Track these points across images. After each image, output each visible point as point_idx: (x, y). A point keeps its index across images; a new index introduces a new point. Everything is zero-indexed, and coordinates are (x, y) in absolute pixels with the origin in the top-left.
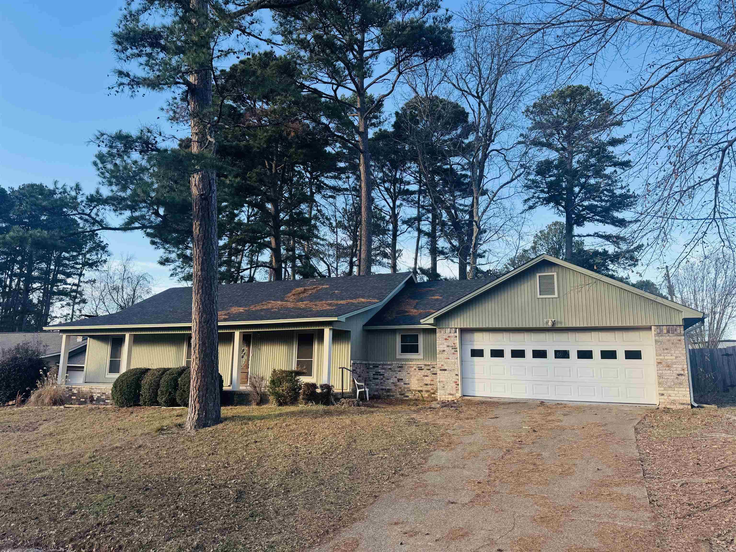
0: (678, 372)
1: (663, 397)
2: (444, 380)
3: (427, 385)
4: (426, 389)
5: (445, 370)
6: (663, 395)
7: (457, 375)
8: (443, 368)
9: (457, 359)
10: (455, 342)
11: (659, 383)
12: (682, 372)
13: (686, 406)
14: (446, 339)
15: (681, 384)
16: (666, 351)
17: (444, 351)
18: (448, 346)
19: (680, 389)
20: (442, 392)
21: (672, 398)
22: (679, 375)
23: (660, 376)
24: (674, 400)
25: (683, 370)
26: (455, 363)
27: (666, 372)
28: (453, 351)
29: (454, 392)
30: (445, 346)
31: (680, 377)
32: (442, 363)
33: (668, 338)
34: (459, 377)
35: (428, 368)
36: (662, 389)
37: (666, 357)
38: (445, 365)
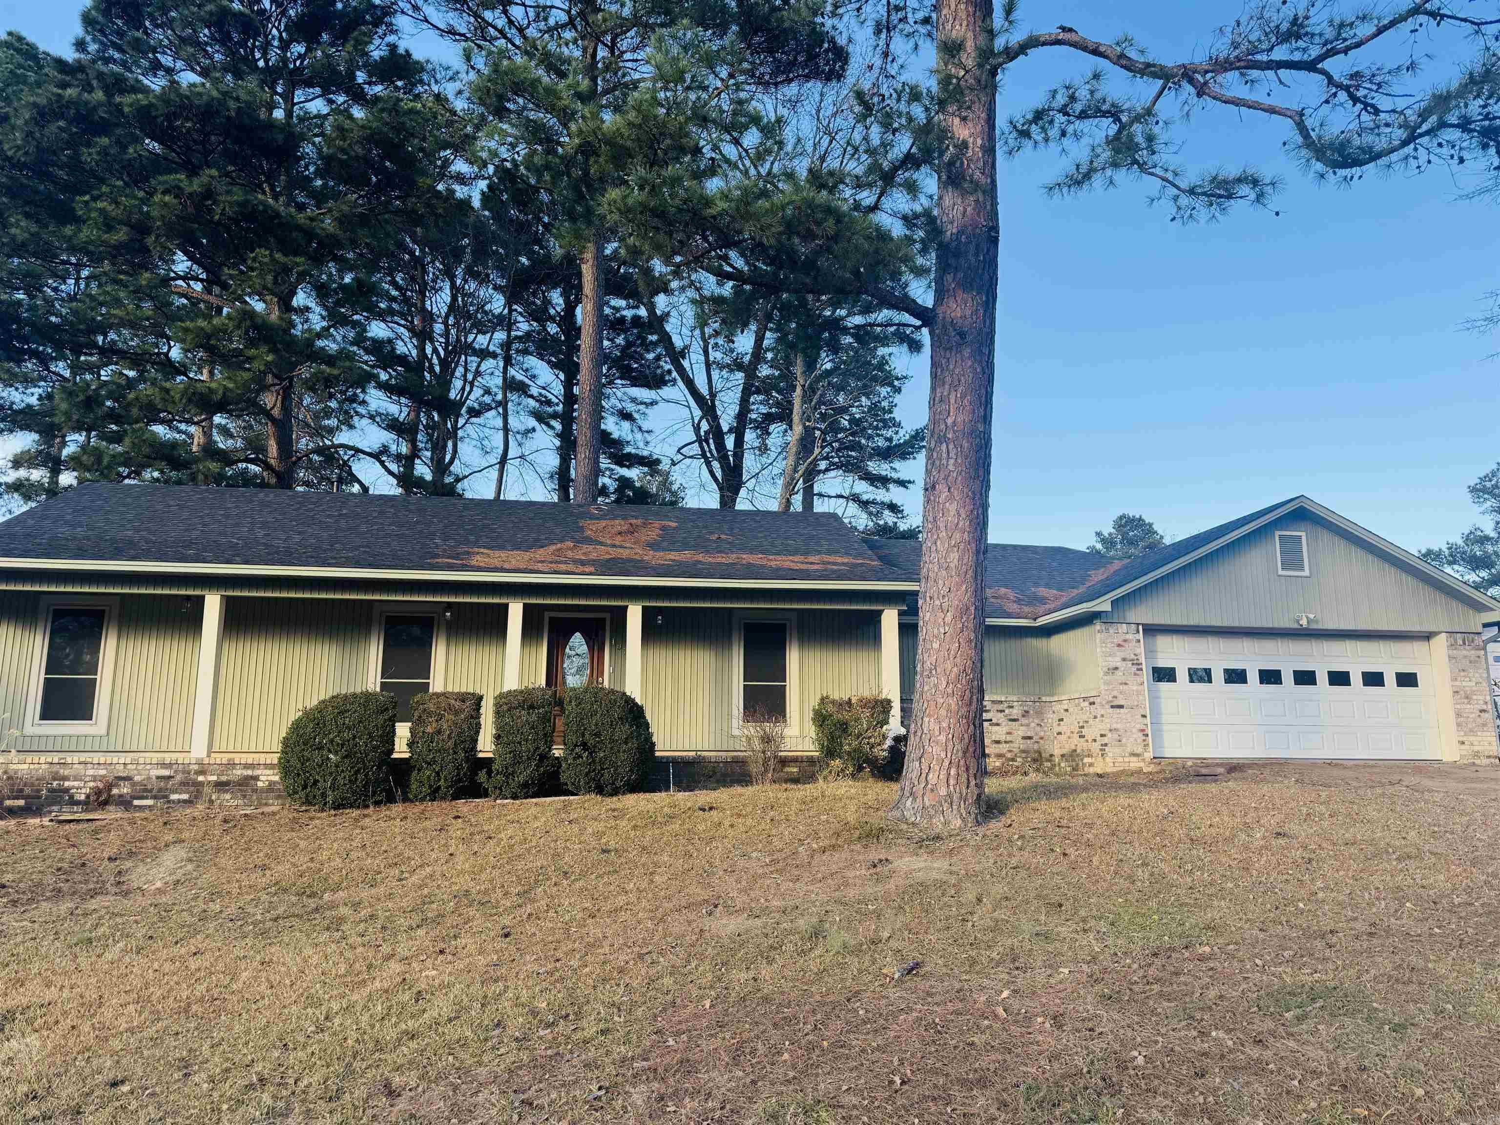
0: (1479, 707)
1: (1463, 747)
2: (1119, 726)
3: (998, 742)
4: (997, 751)
5: (1121, 707)
6: (1463, 743)
7: (1144, 716)
8: (1115, 703)
9: (1142, 684)
10: (1138, 651)
11: (1458, 725)
12: (1485, 707)
13: (1493, 760)
14: (1119, 645)
15: (1484, 725)
16: (1462, 674)
17: (1116, 668)
18: (1124, 660)
19: (1485, 734)
20: (1117, 750)
21: (1476, 748)
22: (1481, 711)
23: (1458, 715)
24: (1478, 752)
25: (1486, 703)
26: (1139, 693)
27: (1465, 706)
28: (1134, 668)
29: (1139, 750)
30: (1119, 659)
31: (1482, 714)
32: (1115, 693)
33: (1465, 652)
34: (1148, 720)
35: (1000, 707)
36: (1462, 733)
37: (1464, 684)
38: (1121, 697)
